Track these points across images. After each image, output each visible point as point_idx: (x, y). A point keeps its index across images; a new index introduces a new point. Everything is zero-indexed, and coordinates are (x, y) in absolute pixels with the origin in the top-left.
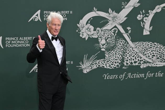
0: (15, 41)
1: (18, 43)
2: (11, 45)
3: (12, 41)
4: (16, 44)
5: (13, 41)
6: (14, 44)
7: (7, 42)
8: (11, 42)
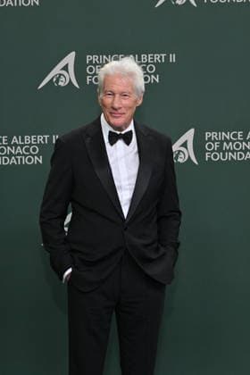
0: (233, 142)
1: (241, 150)
2: (220, 156)
3: (225, 144)
4: (237, 151)
5: (228, 144)
6: (229, 150)
7: (210, 146)
8: (221, 145)
